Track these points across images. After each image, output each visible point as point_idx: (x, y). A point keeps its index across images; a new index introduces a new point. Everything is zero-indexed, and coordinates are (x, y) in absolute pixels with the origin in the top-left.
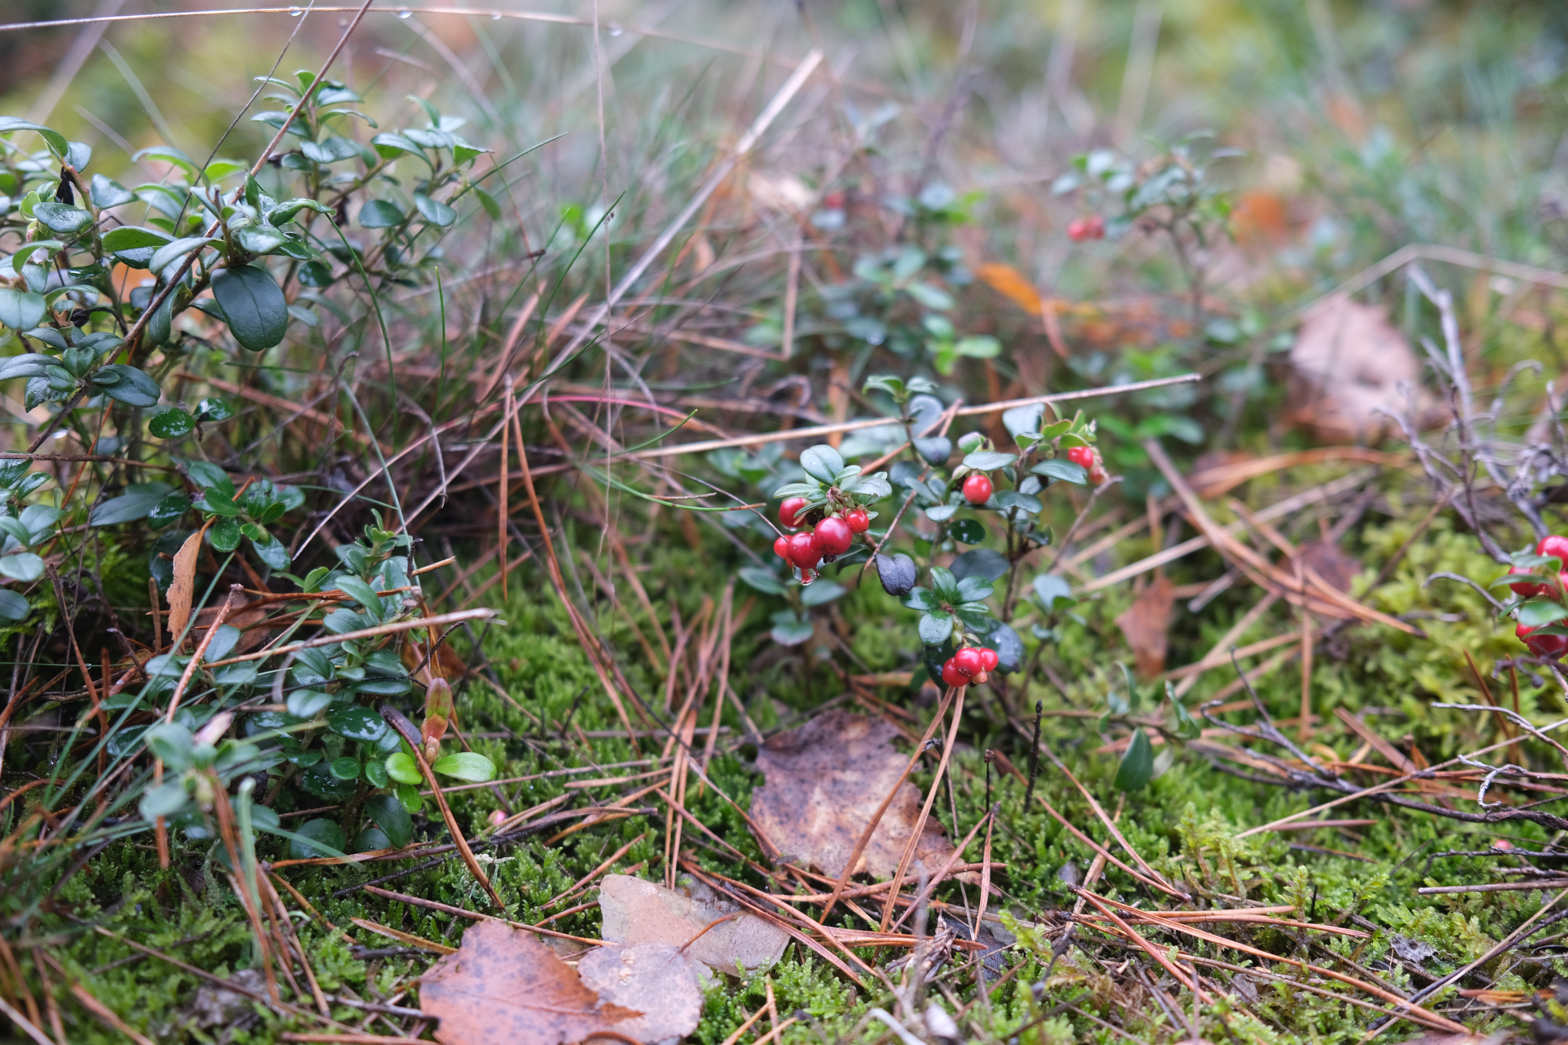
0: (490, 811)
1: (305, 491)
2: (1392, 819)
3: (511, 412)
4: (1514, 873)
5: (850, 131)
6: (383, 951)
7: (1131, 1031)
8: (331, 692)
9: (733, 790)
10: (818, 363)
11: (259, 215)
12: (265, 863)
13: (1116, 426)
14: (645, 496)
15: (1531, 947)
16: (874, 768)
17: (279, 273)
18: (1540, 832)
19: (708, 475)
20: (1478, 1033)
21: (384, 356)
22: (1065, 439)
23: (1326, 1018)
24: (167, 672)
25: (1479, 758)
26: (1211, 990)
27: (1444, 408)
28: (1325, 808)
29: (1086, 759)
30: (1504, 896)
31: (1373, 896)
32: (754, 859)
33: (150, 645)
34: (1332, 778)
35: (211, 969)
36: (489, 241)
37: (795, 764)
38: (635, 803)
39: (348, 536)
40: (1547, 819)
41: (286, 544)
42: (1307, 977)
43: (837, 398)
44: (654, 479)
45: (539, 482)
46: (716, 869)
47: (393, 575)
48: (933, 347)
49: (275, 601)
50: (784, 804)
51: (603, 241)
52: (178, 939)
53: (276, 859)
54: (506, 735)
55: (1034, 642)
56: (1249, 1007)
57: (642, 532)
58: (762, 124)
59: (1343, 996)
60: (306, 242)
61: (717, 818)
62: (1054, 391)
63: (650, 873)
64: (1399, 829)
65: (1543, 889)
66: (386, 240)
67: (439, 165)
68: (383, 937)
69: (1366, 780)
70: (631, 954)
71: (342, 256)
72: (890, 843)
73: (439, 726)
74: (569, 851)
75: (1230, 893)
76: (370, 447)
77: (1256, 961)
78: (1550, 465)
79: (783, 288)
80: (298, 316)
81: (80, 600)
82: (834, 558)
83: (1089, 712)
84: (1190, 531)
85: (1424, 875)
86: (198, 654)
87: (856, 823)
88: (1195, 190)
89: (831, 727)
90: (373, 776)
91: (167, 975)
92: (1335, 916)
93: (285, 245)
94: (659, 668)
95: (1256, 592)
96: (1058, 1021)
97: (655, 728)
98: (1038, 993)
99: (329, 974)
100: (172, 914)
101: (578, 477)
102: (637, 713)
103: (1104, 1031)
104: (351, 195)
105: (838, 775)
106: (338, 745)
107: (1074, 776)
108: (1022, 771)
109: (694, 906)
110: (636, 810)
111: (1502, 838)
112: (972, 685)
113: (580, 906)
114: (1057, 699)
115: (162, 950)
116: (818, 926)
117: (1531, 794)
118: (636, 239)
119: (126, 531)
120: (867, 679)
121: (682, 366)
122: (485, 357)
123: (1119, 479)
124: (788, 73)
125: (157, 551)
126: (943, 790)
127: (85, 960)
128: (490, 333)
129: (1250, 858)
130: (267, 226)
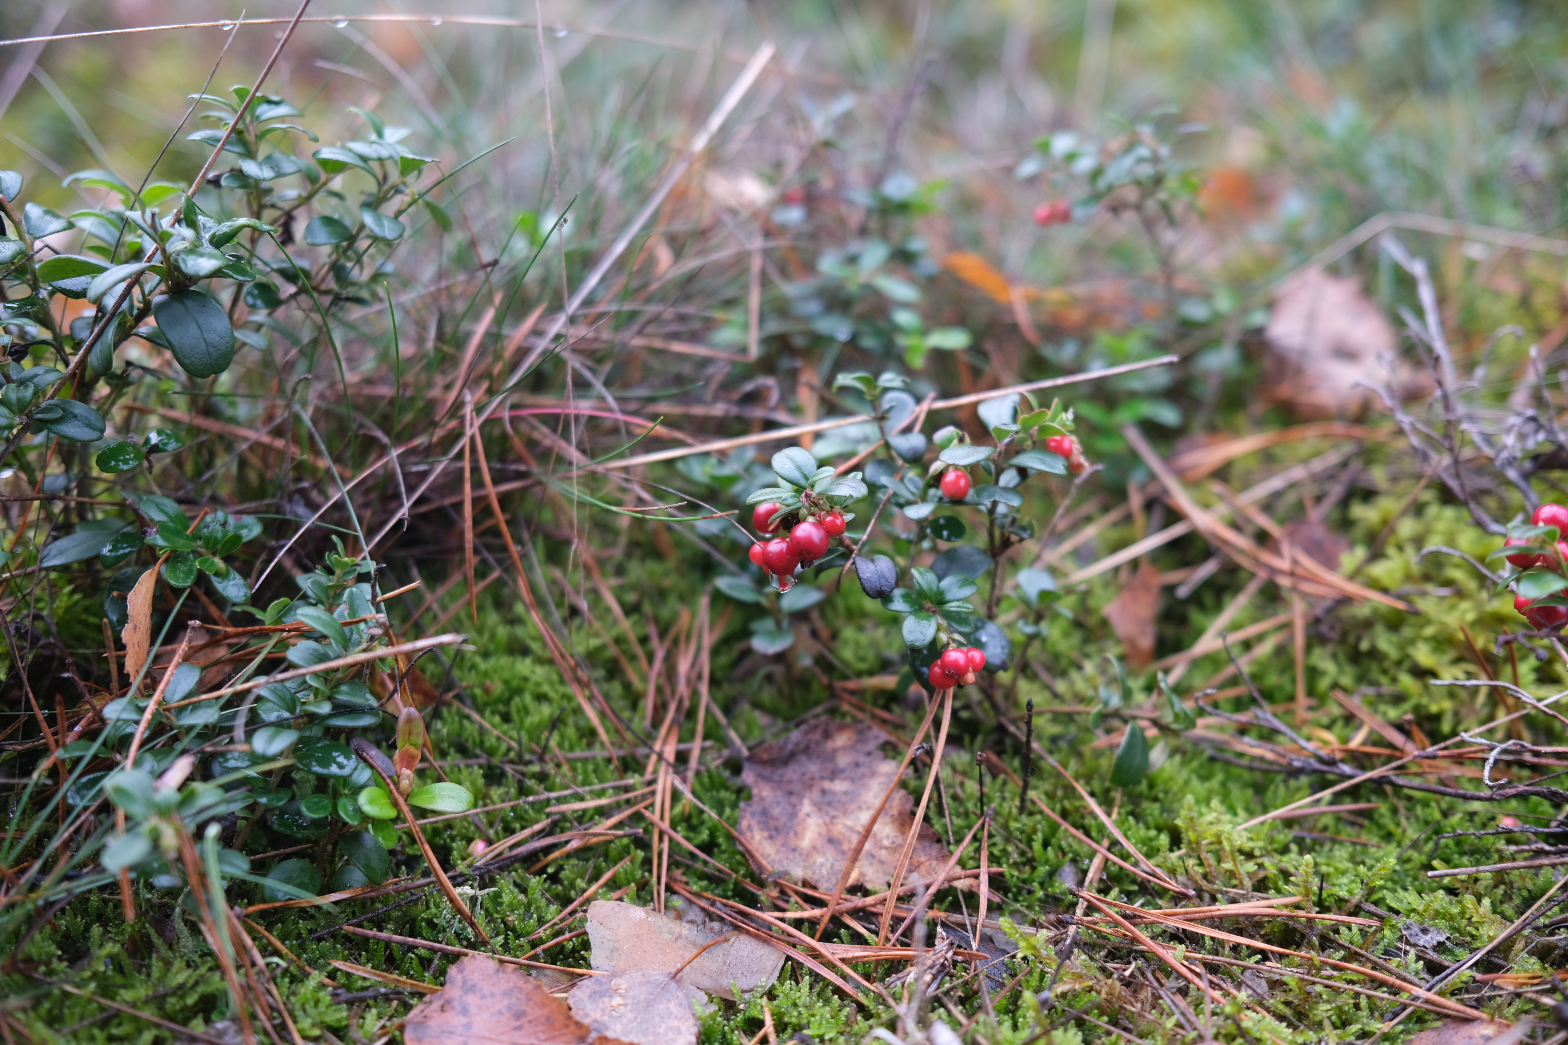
0: (470, 840)
1: (260, 519)
2: (1395, 801)
3: (472, 429)
4: (1523, 851)
5: (807, 124)
6: (365, 994)
7: (1141, 1036)
8: (298, 728)
9: (719, 806)
10: (785, 363)
11: (198, 236)
12: (237, 909)
13: (1093, 412)
14: (614, 508)
15: (1545, 926)
16: (863, 776)
17: (226, 297)
18: (1546, 807)
19: (678, 483)
20: (1497, 1019)
21: (338, 377)
22: (1043, 429)
23: (1340, 1011)
24: (126, 716)
25: (1481, 735)
26: (1221, 988)
27: (1424, 378)
28: (1327, 794)
29: (1079, 755)
30: (1514, 875)
31: (1381, 882)
32: (744, 876)
33: (108, 689)
34: (1332, 762)
35: (185, 1022)
36: (441, 253)
37: (782, 776)
38: (619, 825)
39: (310, 564)
40: (1555, 794)
41: (245, 575)
42: (1319, 970)
43: (806, 398)
44: (623, 490)
45: (505, 500)
46: (706, 889)
47: (357, 603)
48: (902, 341)
49: (237, 635)
50: (772, 818)
51: (558, 248)
52: (150, 993)
53: (250, 904)
54: (483, 761)
55: (1020, 638)
56: (1261, 1004)
57: (612, 544)
58: (716, 122)
59: (1357, 988)
60: (249, 263)
61: (705, 835)
62: (1028, 380)
63: (638, 896)
64: (1402, 811)
65: (1553, 866)
66: (334, 257)
67: (385, 177)
68: (365, 979)
69: (1367, 763)
70: (621, 983)
71: (290, 276)
72: (884, 853)
73: (412, 757)
74: (554, 878)
75: (1234, 887)
76: (328, 471)
77: (1265, 956)
78: (1537, 431)
79: (746, 288)
80: (247, 340)
81: (33, 644)
82: (811, 563)
83: (1081, 708)
84: (1173, 516)
85: (1431, 857)
86: (157, 696)
87: (848, 833)
88: (1162, 167)
89: (817, 736)
90: (345, 813)
91: (139, 1031)
92: (1343, 904)
93: (227, 266)
94: (637, 684)
95: (1243, 576)
96: (1066, 1030)
97: (636, 746)
98: (1044, 1003)
99: (309, 1021)
100: (143, 967)
101: (544, 491)
102: (617, 731)
103: (1114, 1037)
104: (296, 213)
105: (827, 785)
106: (308, 781)
107: (1069, 774)
108: (1015, 771)
109: (685, 929)
110: (620, 833)
111: (1508, 815)
112: (960, 686)
113: (567, 935)
114: (1047, 695)
115: (134, 1005)
116: (814, 943)
117: (1535, 768)
118: (592, 244)
119: (79, 571)
120: (851, 684)
121: (647, 372)
122: (443, 372)
123: (1099, 467)
124: (740, 67)
125: (111, 590)
126: (935, 795)
127: (53, 1021)
128: (446, 348)
129: (1253, 849)
130: (207, 248)
